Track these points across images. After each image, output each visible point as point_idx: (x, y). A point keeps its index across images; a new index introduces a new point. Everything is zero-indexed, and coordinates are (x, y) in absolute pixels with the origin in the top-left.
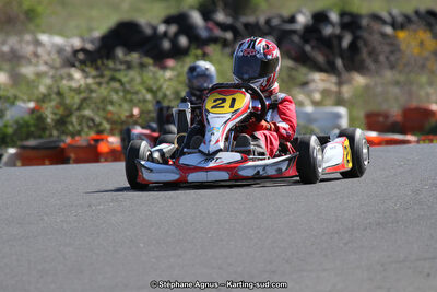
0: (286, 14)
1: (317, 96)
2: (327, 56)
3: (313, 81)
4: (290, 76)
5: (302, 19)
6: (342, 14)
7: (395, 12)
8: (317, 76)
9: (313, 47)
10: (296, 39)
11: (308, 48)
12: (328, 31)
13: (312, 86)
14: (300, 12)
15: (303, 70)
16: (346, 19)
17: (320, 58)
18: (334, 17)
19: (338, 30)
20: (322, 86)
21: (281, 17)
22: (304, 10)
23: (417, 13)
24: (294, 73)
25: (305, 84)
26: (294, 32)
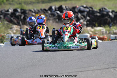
0: (6, 9)
1: (15, 31)
2: (17, 21)
3: (14, 27)
4: (7, 26)
5: (11, 11)
6: (21, 10)
7: (35, 9)
8: (15, 26)
9: (14, 18)
10: (9, 16)
11: (12, 19)
12: (17, 14)
13: (13, 29)
14: (10, 9)
15: (11, 24)
16: (22, 11)
17: (16, 21)
18: (19, 10)
19: (20, 14)
20: (16, 29)
21: (5, 10)
22: (11, 8)
23: (41, 9)
24: (8, 25)
25: (11, 28)
26: (9, 14)
